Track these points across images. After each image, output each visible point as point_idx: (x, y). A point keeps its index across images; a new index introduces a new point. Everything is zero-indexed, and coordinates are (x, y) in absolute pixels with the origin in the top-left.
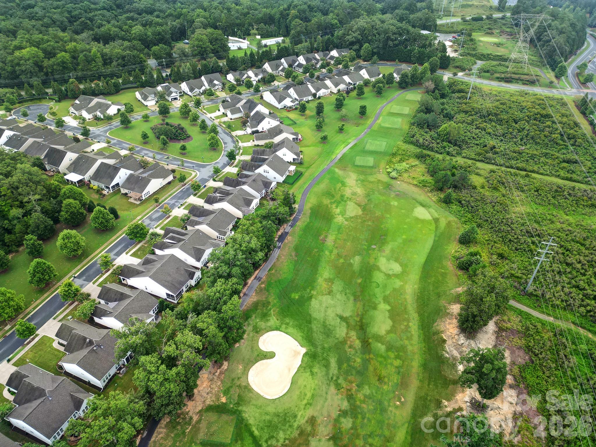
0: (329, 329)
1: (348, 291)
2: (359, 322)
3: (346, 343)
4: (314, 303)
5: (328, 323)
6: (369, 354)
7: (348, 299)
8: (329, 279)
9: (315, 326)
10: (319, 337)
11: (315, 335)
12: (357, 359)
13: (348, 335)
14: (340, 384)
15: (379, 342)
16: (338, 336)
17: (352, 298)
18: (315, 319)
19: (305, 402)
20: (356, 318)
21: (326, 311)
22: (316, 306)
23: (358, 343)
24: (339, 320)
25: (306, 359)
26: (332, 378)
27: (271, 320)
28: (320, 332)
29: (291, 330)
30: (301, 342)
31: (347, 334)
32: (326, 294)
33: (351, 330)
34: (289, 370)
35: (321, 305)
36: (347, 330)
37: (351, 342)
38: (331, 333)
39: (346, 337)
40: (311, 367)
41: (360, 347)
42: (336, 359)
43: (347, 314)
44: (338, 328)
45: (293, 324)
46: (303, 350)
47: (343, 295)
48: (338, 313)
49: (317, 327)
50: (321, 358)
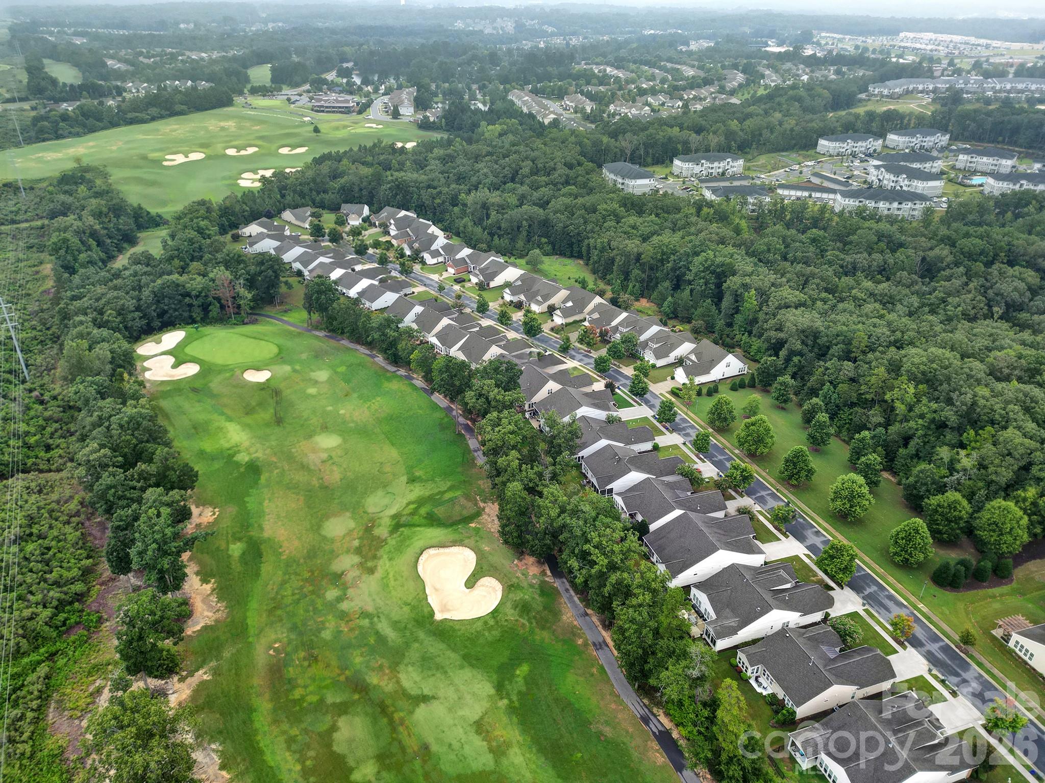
0: (430, 669)
1: (452, 757)
2: (393, 713)
3: (390, 667)
5: (438, 675)
6: (347, 678)
7: (439, 741)
8: (504, 753)
9: (454, 657)
10: (435, 647)
11: (442, 646)
12: (361, 659)
13: (394, 680)
14: (364, 618)
15: (341, 703)
16: (410, 669)
17: (434, 748)
18: (462, 667)
19: (391, 575)
20: (401, 714)
21: (457, 690)
22: (480, 686)
23: (373, 679)
24: (426, 691)
25: (426, 610)
26: (379, 617)
27: (512, 611)
28: (439, 656)
29: (479, 625)
30: (451, 624)
31: (398, 682)
32: (482, 718)
33: (396, 692)
34: (436, 590)
35: (474, 694)
36: (401, 686)
37: (384, 674)
38: (422, 666)
39: (396, 676)
40: (414, 608)
41: (367, 678)
42: (389, 639)
43: (421, 712)
44: (418, 679)
45: (483, 635)
46: (438, 616)
47: (454, 742)
48: (435, 704)
49: (449, 658)
50: (409, 626)
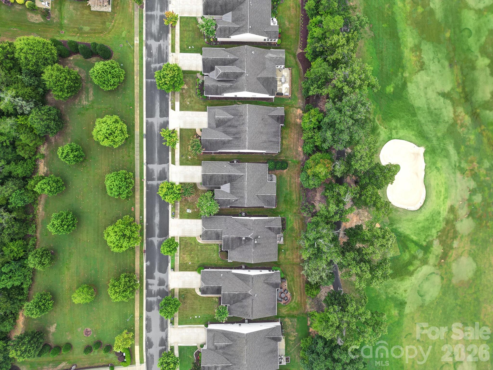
0: (436, 115)
1: (440, 55)
2: (462, 93)
3: (457, 124)
4: (411, 88)
5: (432, 108)
6: (480, 126)
7: (443, 67)
8: (415, 46)
9: (422, 117)
10: (429, 128)
11: (425, 128)
12: (470, 137)
13: (457, 114)
14: (463, 168)
15: (486, 109)
16: (446, 119)
17: (446, 63)
18: (419, 108)
19: (442, 198)
20: (457, 90)
21: (426, 94)
22: (414, 92)
23: (467, 119)
24: (442, 99)
25: (427, 158)
26: (455, 166)
27: (381, 132)
28: (429, 121)
29: (402, 133)
30: (416, 141)
31: (455, 112)
32: (419, 71)
33: (457, 106)
34: (417, 174)
35: (418, 87)
36: (454, 109)
37: (461, 120)
38: (439, 118)
39: (455, 116)
40: (434, 163)
41: (470, 122)
42: (453, 145)
43: (447, 88)
44: (444, 110)
45: (401, 125)
46: (422, 150)
47: (437, 63)
48: (439, 90)
49: (424, 118)
50: (439, 151)
